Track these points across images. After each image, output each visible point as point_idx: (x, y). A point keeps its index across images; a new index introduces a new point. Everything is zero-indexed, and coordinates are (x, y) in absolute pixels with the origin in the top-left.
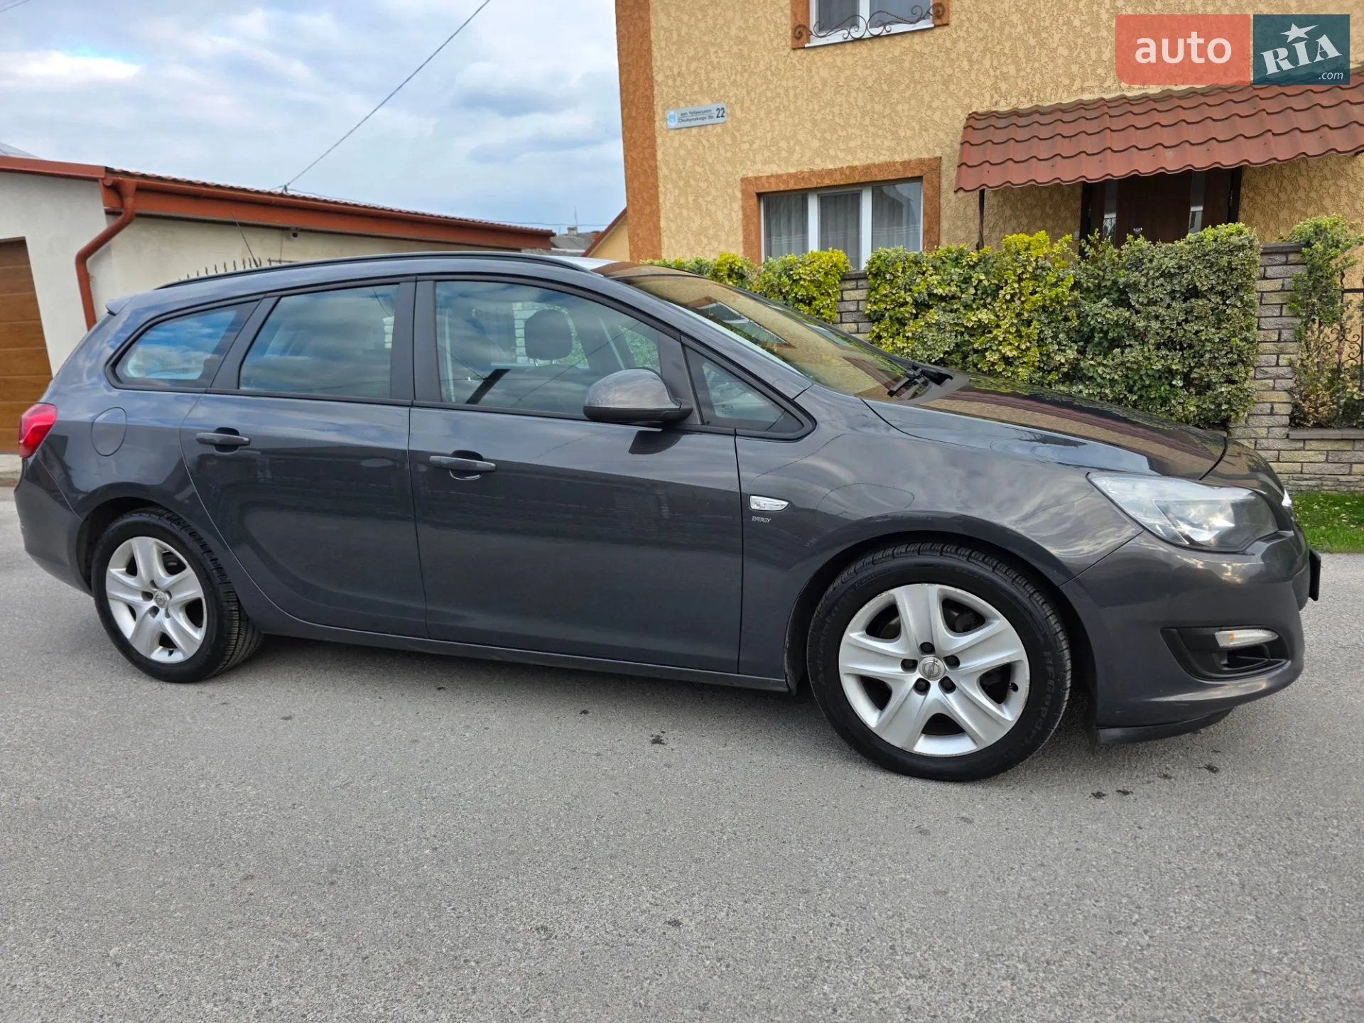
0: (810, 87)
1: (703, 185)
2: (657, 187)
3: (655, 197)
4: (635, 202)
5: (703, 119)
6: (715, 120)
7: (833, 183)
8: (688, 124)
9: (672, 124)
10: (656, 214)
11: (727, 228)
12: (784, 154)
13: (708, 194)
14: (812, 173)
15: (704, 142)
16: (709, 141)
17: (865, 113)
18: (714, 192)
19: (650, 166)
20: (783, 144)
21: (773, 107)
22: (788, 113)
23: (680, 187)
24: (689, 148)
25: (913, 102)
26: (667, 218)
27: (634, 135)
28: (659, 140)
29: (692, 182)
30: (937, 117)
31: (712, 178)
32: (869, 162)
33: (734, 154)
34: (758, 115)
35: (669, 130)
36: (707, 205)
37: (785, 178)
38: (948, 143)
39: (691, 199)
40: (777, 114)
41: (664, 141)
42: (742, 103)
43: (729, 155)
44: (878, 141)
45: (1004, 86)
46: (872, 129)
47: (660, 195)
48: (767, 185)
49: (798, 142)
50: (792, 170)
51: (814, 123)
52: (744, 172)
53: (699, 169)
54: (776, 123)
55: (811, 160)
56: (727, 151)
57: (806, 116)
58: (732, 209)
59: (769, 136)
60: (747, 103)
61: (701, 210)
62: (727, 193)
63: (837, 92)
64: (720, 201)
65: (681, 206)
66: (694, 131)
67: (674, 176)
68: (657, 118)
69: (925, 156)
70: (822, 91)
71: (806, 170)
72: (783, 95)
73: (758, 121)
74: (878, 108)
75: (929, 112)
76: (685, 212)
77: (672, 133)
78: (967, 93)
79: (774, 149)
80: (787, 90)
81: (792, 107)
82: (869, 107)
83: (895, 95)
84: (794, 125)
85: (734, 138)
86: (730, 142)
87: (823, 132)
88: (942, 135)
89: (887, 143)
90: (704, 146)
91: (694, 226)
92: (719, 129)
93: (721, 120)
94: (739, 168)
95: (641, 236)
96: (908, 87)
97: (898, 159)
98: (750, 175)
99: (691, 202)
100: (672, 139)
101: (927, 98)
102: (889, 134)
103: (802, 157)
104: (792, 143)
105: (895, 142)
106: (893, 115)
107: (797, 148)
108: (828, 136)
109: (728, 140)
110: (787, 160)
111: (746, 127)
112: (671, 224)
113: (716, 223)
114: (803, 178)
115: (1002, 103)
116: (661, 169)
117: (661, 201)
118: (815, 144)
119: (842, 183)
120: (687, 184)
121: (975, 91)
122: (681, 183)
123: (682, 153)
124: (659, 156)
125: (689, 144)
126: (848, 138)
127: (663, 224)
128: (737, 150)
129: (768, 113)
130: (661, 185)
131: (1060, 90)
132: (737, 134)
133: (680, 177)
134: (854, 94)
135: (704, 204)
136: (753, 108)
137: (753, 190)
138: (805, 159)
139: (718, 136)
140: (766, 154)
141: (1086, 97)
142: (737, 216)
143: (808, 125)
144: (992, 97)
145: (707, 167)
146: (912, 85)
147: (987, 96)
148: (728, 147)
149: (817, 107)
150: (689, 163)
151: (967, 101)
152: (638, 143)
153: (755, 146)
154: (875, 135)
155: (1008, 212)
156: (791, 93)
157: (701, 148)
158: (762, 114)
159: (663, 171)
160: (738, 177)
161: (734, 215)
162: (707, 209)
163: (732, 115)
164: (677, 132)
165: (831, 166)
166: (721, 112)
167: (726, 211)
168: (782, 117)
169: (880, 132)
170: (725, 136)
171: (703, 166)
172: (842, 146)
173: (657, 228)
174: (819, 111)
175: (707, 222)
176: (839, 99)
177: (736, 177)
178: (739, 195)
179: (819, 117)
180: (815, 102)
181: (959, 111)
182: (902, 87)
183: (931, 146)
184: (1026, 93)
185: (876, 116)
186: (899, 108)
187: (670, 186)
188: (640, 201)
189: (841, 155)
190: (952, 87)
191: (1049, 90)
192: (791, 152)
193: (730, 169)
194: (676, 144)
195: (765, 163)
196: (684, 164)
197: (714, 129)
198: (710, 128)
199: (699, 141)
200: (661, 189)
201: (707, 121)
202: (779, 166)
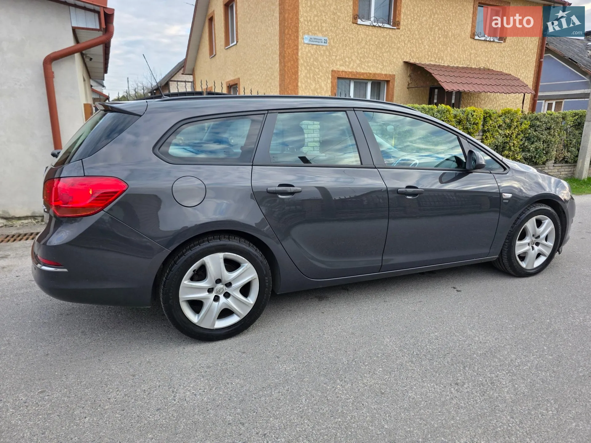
0: (357, 39)
1: (317, 70)
2: (298, 67)
3: (297, 72)
4: (289, 73)
5: (319, 42)
6: (323, 44)
7: (364, 78)
8: (312, 43)
9: (306, 42)
10: (296, 79)
11: (325, 90)
12: (347, 63)
13: (319, 74)
14: (357, 73)
15: (318, 52)
16: (320, 52)
17: (374, 54)
18: (321, 74)
19: (296, 58)
20: (347, 59)
21: (344, 44)
22: (350, 48)
23: (307, 70)
24: (312, 53)
25: (388, 53)
26: (301, 82)
27: (290, 42)
28: (300, 47)
29: (313, 68)
30: (395, 60)
31: (320, 68)
32: (374, 72)
33: (330, 60)
34: (339, 46)
35: (304, 43)
36: (318, 79)
37: (348, 73)
38: (397, 70)
39: (312, 75)
40: (346, 47)
41: (302, 48)
42: (334, 40)
43: (328, 59)
44: (377, 65)
45: (413, 54)
46: (376, 60)
47: (299, 71)
48: (341, 75)
49: (352, 59)
50: (350, 70)
51: (358, 53)
52: (333, 68)
53: (315, 63)
54: (345, 51)
55: (356, 68)
56: (327, 58)
57: (356, 50)
58: (327, 82)
59: (342, 55)
60: (335, 40)
61: (315, 80)
62: (326, 76)
63: (366, 44)
64: (323, 78)
65: (307, 78)
66: (315, 46)
67: (305, 64)
68: (300, 37)
69: (391, 73)
70: (361, 42)
71: (354, 71)
72: (348, 40)
73: (339, 48)
74: (378, 53)
75: (392, 58)
76: (309, 81)
77: (305, 45)
78: (403, 54)
79: (344, 60)
80: (350, 38)
81: (351, 46)
82: (375, 52)
83: (383, 50)
84: (351, 53)
85: (330, 53)
86: (328, 54)
87: (361, 58)
88: (396, 67)
89: (380, 66)
90: (318, 54)
91: (313, 87)
92: (324, 48)
93: (325, 44)
94: (331, 66)
95: (290, 88)
96: (387, 47)
97: (383, 73)
98: (335, 69)
99: (312, 76)
100: (305, 48)
101: (392, 53)
102: (381, 63)
103: (353, 66)
104: (350, 60)
105: (382, 66)
106: (382, 57)
107: (352, 62)
108: (362, 60)
109: (327, 53)
110: (348, 66)
111: (335, 50)
112: (303, 85)
113: (321, 87)
114: (354, 74)
115: (412, 60)
116: (300, 60)
117: (299, 74)
118: (358, 62)
119: (367, 78)
120: (310, 69)
121: (405, 54)
122: (308, 68)
123: (309, 55)
124: (300, 54)
125: (312, 51)
126: (368, 62)
127: (299, 84)
128: (331, 58)
129: (343, 46)
130: (299, 67)
131: (426, 59)
132: (331, 51)
133: (308, 65)
134: (371, 46)
135: (317, 78)
136: (338, 42)
137: (336, 76)
138: (354, 67)
139: (324, 51)
140: (341, 62)
141: (432, 63)
142: (329, 86)
143: (356, 54)
144: (409, 57)
145: (319, 63)
146: (388, 47)
147: (408, 56)
148: (327, 57)
149: (359, 48)
150: (312, 60)
151: (403, 57)
152: (291, 46)
153: (338, 58)
154: (377, 63)
155: (411, 97)
156: (351, 40)
157: (317, 54)
158: (341, 45)
159: (301, 61)
160: (331, 69)
161: (328, 85)
162: (318, 81)
163: (330, 43)
164: (308, 45)
165: (363, 71)
166: (326, 41)
167: (325, 83)
168: (347, 49)
169: (378, 62)
170: (326, 52)
171: (317, 62)
172: (366, 65)
173: (297, 86)
174: (360, 49)
175: (318, 86)
176: (366, 47)
177: (330, 69)
178: (330, 77)
179: (360, 52)
180: (359, 46)
181: (400, 60)
182: (386, 47)
183: (392, 70)
184: (418, 58)
185: (377, 56)
186: (384, 54)
187: (303, 68)
188: (291, 73)
189: (366, 68)
190: (399, 51)
191: (423, 58)
192: (350, 63)
193: (328, 66)
194: (307, 50)
195: (341, 65)
196: (310, 60)
197: (322, 47)
198: (321, 46)
199: (316, 51)
200: (300, 68)
201: (320, 44)
202: (345, 68)
